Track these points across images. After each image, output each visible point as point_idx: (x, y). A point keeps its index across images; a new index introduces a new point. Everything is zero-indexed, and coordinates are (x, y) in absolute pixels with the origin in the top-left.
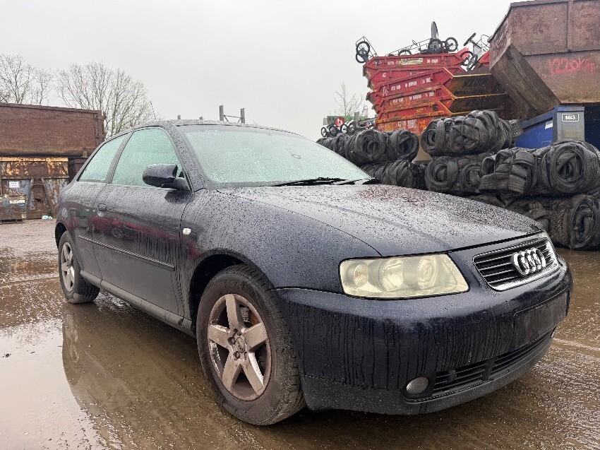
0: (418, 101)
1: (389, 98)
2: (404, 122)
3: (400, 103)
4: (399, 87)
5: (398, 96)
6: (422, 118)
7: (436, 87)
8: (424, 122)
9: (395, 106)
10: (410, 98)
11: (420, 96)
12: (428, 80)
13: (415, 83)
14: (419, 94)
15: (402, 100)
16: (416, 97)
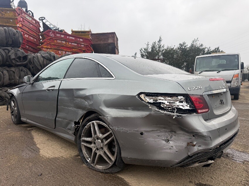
0: (75, 46)
1: (55, 38)
2: (64, 52)
3: (63, 43)
4: (63, 36)
5: (62, 40)
9: (59, 43)
10: (70, 43)
11: (76, 44)
13: (74, 38)
14: (76, 43)
15: (64, 42)
16: (74, 44)
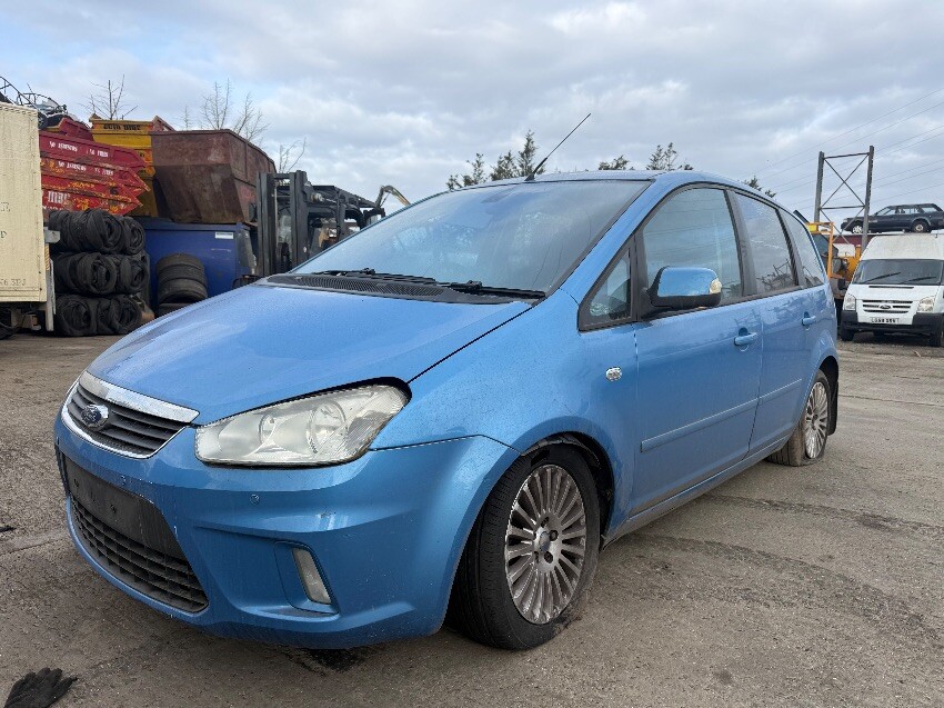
0: (80, 172)
6: (84, 195)
7: (121, 168)
8: (87, 200)
10: (62, 164)
11: (83, 168)
12: (102, 154)
13: (74, 149)
14: (83, 164)
16: (75, 166)
